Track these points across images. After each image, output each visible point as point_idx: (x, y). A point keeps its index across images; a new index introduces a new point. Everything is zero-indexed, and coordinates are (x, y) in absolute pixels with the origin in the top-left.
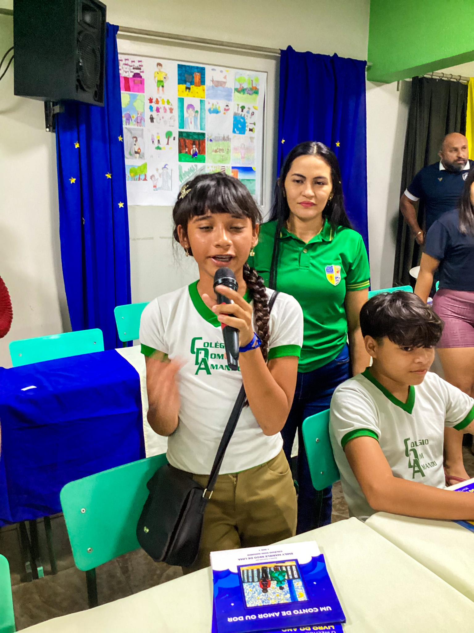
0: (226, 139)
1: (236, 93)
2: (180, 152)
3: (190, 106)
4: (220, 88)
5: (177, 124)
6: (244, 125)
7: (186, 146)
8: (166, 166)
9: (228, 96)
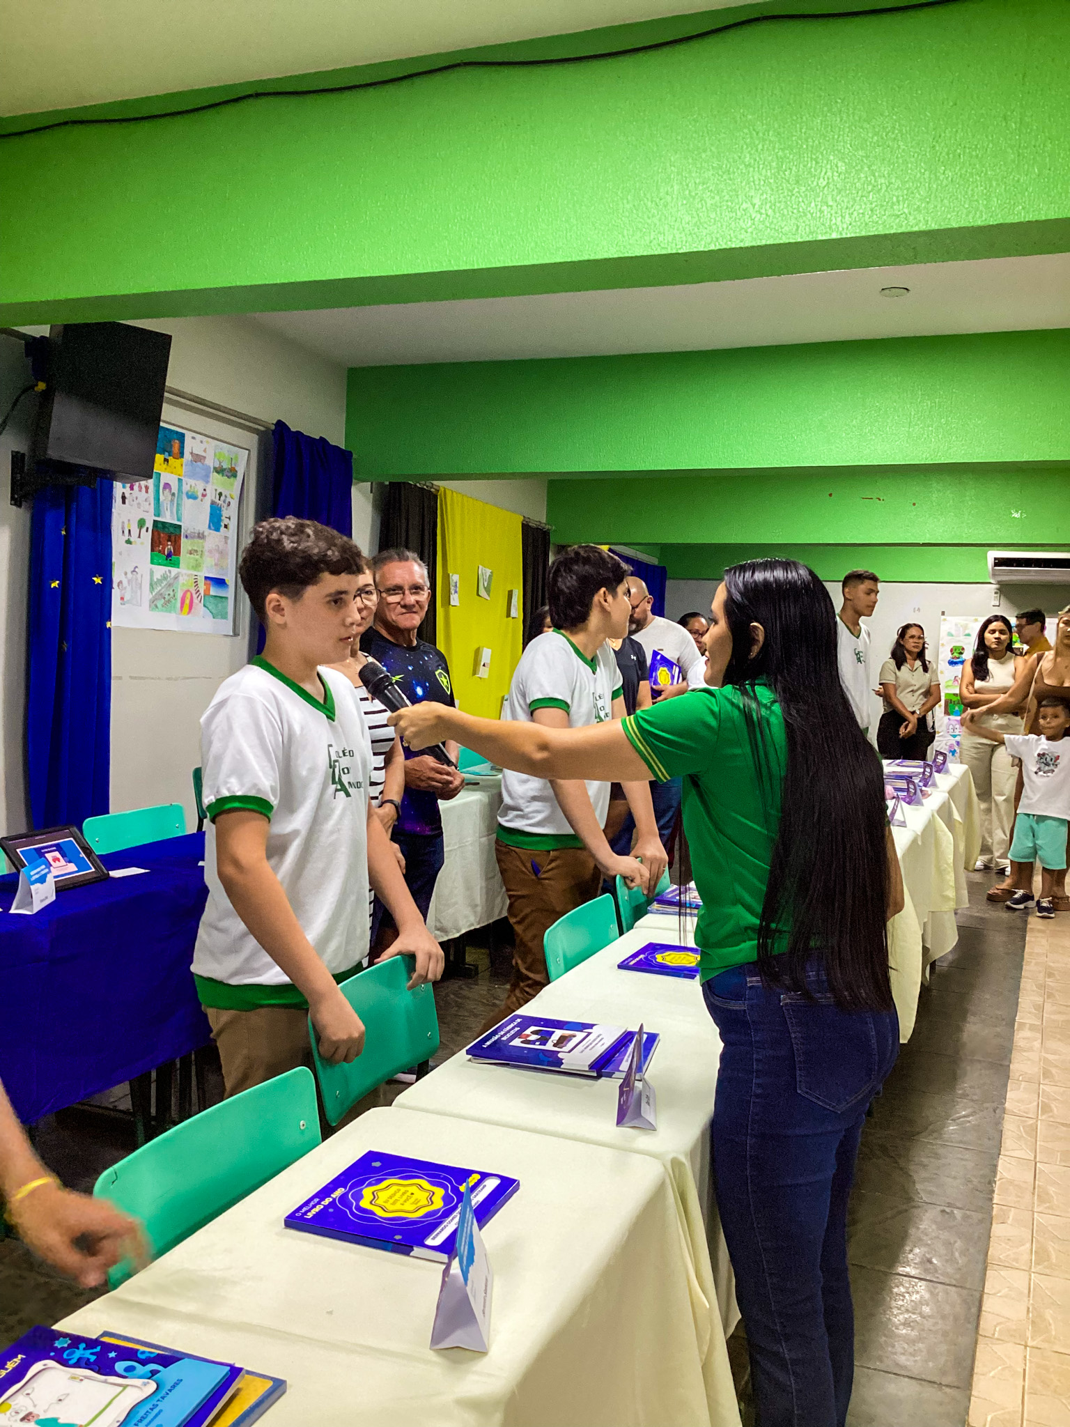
0: (201, 536)
1: (215, 473)
2: (152, 550)
3: (167, 486)
4: (199, 463)
5: (152, 509)
6: (220, 520)
7: (160, 542)
8: (137, 570)
9: (206, 479)
